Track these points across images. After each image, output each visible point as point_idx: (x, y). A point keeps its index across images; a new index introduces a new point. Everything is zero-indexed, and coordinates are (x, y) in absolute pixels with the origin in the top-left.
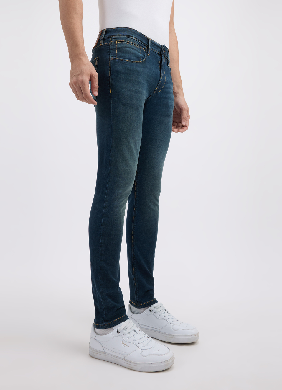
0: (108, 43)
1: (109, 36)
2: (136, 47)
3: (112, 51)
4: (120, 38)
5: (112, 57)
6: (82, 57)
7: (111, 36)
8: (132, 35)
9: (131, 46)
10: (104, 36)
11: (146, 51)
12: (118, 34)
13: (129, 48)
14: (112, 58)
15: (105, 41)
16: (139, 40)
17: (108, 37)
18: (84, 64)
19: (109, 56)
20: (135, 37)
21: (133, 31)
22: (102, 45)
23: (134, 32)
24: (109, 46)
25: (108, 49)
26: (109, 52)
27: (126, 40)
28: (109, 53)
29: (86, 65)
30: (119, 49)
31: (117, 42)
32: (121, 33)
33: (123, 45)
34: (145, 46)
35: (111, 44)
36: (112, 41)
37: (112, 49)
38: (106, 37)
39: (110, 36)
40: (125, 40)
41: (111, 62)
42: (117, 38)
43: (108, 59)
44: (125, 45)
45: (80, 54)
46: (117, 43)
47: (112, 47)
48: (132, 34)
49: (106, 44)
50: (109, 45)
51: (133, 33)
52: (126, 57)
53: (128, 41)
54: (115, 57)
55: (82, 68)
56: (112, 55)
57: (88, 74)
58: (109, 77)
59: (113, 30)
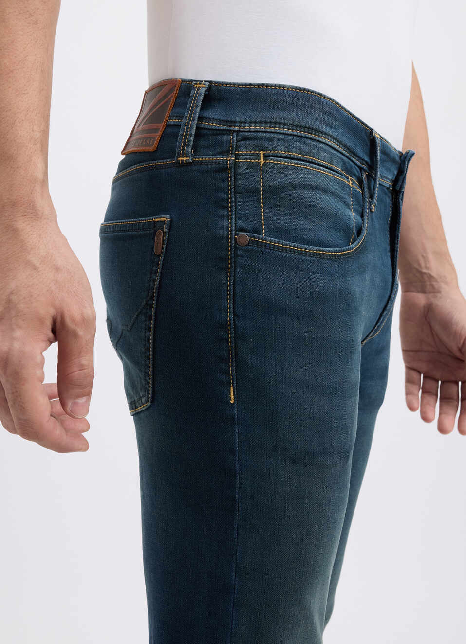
0: (220, 158)
1: (220, 122)
2: (338, 182)
3: (240, 200)
4: (279, 140)
5: (243, 230)
6: (21, 224)
7: (233, 123)
8: (324, 128)
9: (320, 181)
10: (201, 119)
11: (367, 195)
12: (267, 115)
13: (316, 188)
14: (245, 237)
15: (202, 142)
16: (345, 146)
17: (215, 125)
18: (28, 263)
19: (227, 225)
20: (334, 134)
21: (328, 109)
22: (188, 164)
23: (330, 114)
24: (224, 175)
25: (222, 190)
26: (222, 204)
27: (301, 151)
28: (224, 208)
29: (35, 268)
30: (274, 192)
31: (266, 157)
32: (282, 114)
33: (291, 178)
34: (361, 169)
35: (236, 164)
36: (238, 148)
37: (239, 192)
38: (206, 124)
39: (226, 122)
40: (300, 149)
41: (236, 256)
42: (261, 139)
43: (222, 237)
44: (300, 178)
45: (14, 204)
46: (262, 161)
47: (242, 183)
48: (323, 122)
49: (211, 163)
50: (223, 169)
51: (327, 118)
52: (307, 235)
53: (310, 154)
54: (257, 231)
55: (12, 285)
56: (241, 223)
57: (41, 321)
58: (224, 326)
59: (242, 92)
